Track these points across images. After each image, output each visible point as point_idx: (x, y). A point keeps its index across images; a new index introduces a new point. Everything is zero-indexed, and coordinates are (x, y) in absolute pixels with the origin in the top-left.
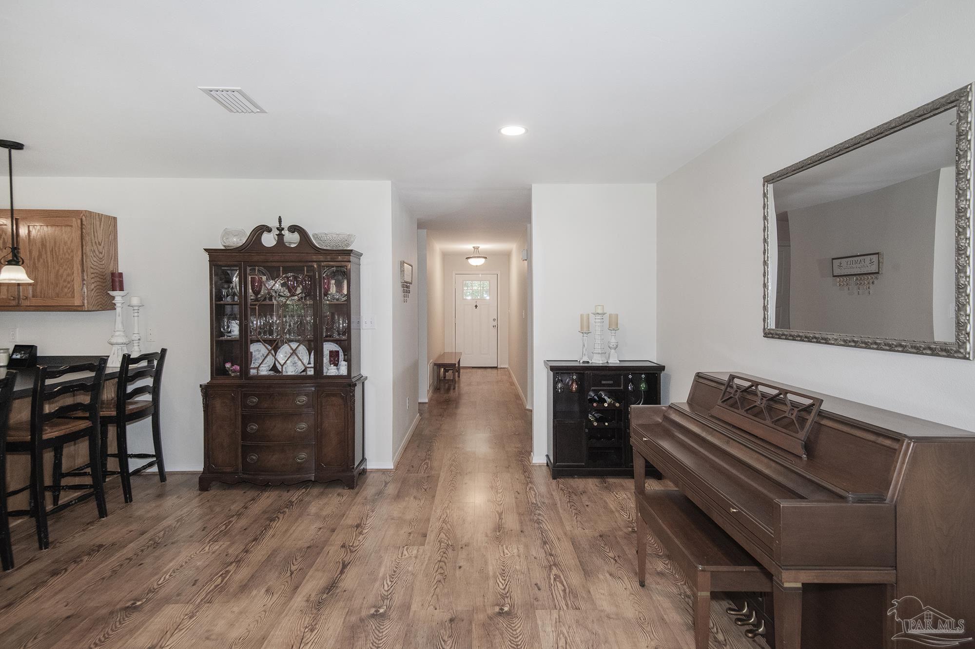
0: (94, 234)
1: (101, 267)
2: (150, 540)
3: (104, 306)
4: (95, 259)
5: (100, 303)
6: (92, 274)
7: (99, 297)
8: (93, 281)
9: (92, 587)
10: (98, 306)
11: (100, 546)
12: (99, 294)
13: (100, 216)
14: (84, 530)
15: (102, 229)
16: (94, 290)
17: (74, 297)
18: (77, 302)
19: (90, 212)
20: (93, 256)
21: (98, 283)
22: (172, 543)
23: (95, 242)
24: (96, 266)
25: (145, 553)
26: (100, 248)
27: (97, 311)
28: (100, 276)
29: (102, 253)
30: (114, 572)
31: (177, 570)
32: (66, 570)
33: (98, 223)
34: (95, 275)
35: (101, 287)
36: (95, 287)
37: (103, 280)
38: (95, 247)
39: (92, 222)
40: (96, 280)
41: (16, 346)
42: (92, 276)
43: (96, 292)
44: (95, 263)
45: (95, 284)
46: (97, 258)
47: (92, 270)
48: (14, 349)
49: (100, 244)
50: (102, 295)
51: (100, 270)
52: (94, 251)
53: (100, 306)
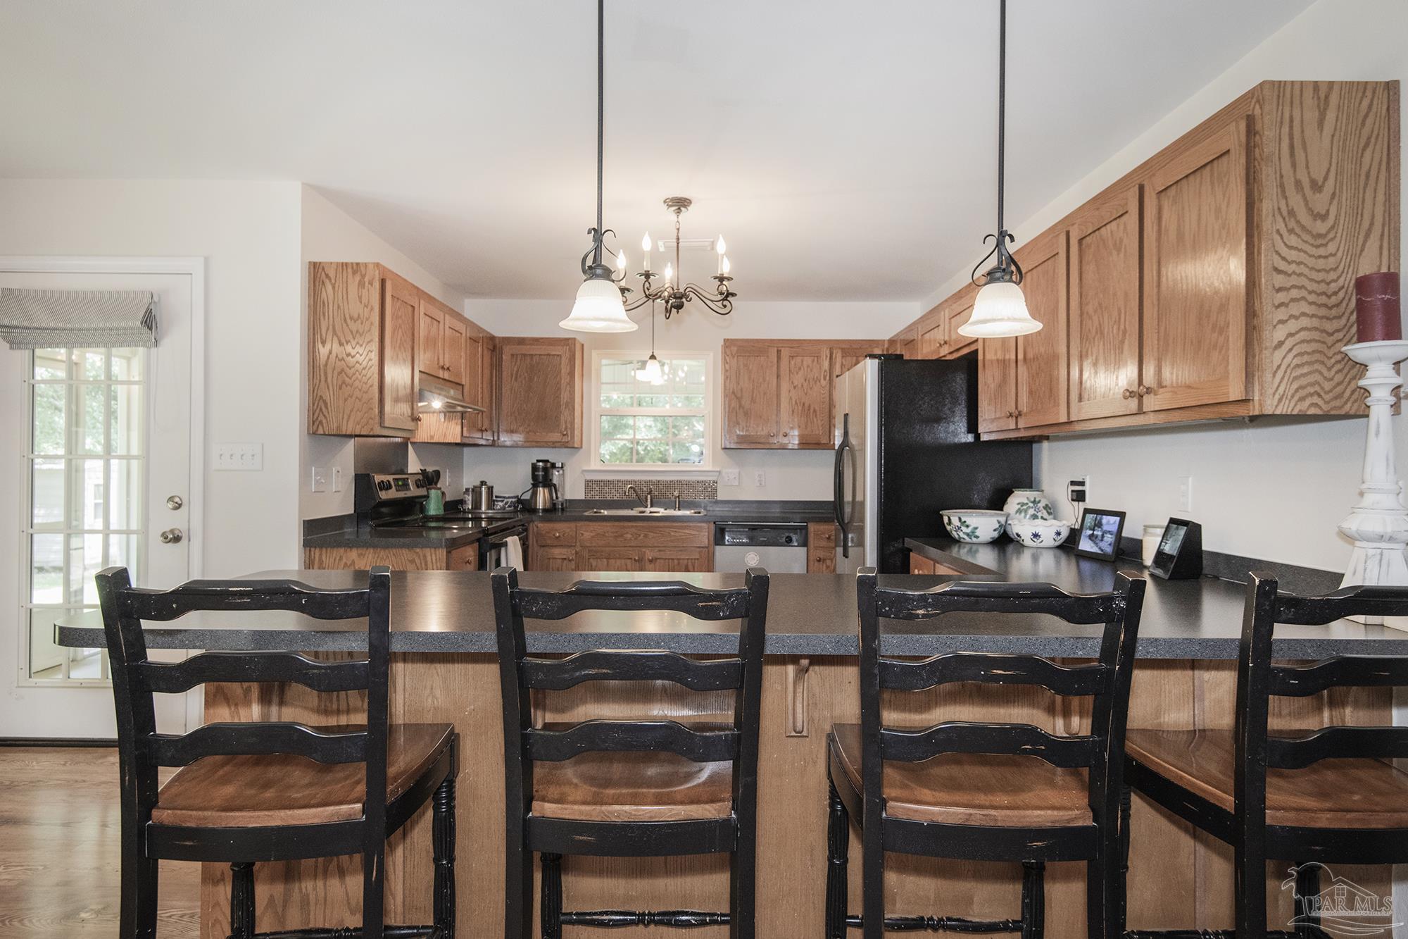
0: (1292, 154)
1: (1321, 264)
3: (1327, 403)
4: (1293, 241)
5: (1311, 390)
6: (1279, 290)
7: (1305, 370)
8: (1282, 314)
10: (1302, 399)
12: (1306, 358)
13: (1322, 92)
15: (1327, 133)
18: (1229, 390)
21: (1305, 322)
23: (1297, 182)
24: (1299, 264)
26: (1320, 201)
28: (1312, 298)
29: (1324, 219)
33: (1311, 115)
34: (1295, 293)
35: (1316, 335)
36: (1291, 335)
37: (1323, 312)
38: (1295, 200)
39: (1287, 115)
40: (1295, 309)
41: (1173, 521)
42: (1281, 297)
43: (1291, 356)
44: (1292, 255)
45: (1293, 326)
46: (1307, 237)
47: (1279, 280)
48: (1168, 528)
49: (1316, 187)
50: (1323, 363)
51: (1314, 275)
52: (1292, 213)
53: (1312, 405)
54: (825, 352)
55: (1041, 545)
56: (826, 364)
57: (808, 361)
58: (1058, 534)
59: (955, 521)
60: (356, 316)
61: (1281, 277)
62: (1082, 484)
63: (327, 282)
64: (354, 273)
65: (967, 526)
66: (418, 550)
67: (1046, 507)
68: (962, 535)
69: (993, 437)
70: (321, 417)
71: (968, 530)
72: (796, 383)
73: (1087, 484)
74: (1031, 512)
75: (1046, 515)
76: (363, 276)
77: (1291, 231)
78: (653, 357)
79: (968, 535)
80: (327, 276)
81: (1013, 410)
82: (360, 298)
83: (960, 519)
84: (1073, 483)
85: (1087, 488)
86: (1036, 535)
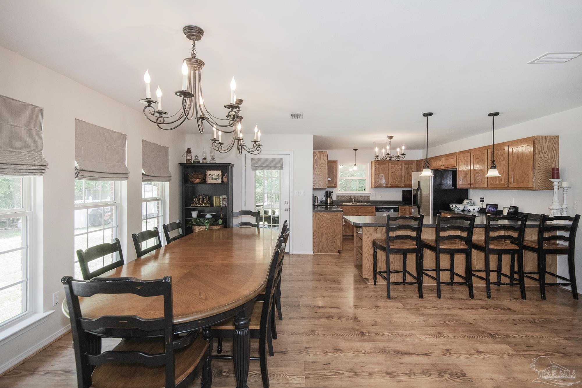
0: (541, 148)
1: (546, 165)
2: (532, 319)
3: (547, 188)
4: (541, 162)
5: (544, 186)
8: (539, 173)
9: (488, 320)
10: (542, 187)
11: (510, 309)
12: (543, 181)
13: (546, 137)
14: (510, 300)
15: (547, 144)
16: (540, 179)
17: (529, 183)
18: (530, 185)
19: (539, 136)
20: (540, 160)
21: (543, 175)
22: (541, 326)
23: (542, 152)
25: (524, 322)
26: (546, 155)
27: (541, 190)
28: (544, 171)
29: (546, 158)
30: (503, 320)
31: (529, 337)
32: (488, 309)
33: (544, 141)
34: (541, 170)
35: (545, 177)
36: (541, 177)
37: (546, 173)
38: (542, 155)
39: (540, 141)
40: (542, 173)
41: (511, 206)
42: (539, 171)
43: (541, 180)
44: (541, 164)
45: (541, 175)
46: (543, 161)
47: (539, 168)
48: (510, 208)
49: (545, 153)
50: (546, 181)
51: (544, 167)
52: (541, 157)
53: (544, 188)
54: (400, 163)
55: (475, 211)
56: (401, 167)
57: (396, 166)
58: (479, 209)
59: (454, 206)
60: (322, 162)
61: (539, 167)
62: (483, 198)
63: (316, 155)
64: (322, 153)
65: (457, 207)
66: (336, 213)
67: (473, 203)
68: (455, 209)
69: (459, 188)
70: (315, 184)
71: (457, 208)
72: (393, 171)
73: (485, 198)
74: (470, 204)
75: (473, 205)
76: (324, 154)
77: (541, 160)
78: (355, 165)
79: (457, 209)
80: (316, 154)
81: (470, 183)
82: (323, 159)
83: (455, 206)
84: (481, 198)
85: (484, 199)
86: (474, 209)
